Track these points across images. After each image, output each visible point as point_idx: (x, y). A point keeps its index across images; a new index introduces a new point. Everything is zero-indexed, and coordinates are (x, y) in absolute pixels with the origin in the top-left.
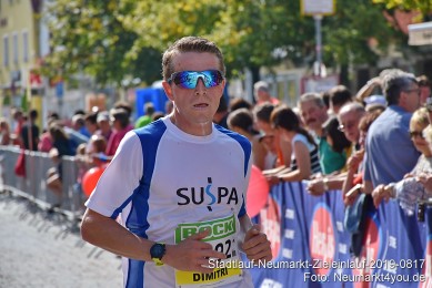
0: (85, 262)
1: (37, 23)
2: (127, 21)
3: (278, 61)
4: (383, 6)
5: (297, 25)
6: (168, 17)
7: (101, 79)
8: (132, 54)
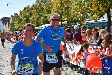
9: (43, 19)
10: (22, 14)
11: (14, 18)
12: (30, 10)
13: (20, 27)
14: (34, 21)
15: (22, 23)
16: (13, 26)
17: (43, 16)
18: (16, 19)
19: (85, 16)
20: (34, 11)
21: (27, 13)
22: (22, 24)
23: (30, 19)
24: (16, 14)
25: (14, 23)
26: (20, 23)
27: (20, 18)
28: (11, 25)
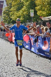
0: (6, 43)
1: (1, 17)
2: (11, 17)
3: (27, 22)
4: (39, 16)
5: (30, 18)
6: (15, 17)
7: (8, 24)
8: (11, 21)
13: (19, 17)
14: (43, 5)
15: (23, 9)
16: (8, 15)
18: (13, 3)
25: (11, 10)
26: (20, 10)
27: (21, 1)
28: (4, 13)
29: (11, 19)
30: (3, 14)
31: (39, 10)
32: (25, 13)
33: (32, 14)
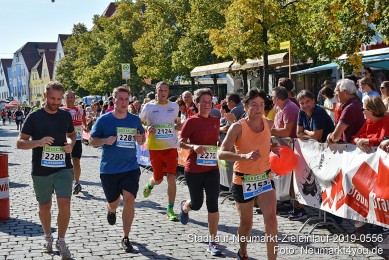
2: (75, 81)
4: (141, 77)
6: (87, 80)
8: (77, 89)
9: (189, 47)
10: (102, 29)
11: (73, 46)
12: (135, 14)
13: (96, 80)
14: (150, 53)
15: (104, 62)
16: (69, 75)
17: (188, 34)
18: (80, 50)
19: (361, 36)
20: (149, 14)
21: (124, 23)
22: (105, 68)
23: (137, 45)
24: (80, 29)
25: (74, 64)
26: (96, 64)
27: (97, 44)
28: (60, 71)
29: (76, 85)
30: (55, 73)
31: (142, 63)
32: (109, 70)
33: (126, 74)
